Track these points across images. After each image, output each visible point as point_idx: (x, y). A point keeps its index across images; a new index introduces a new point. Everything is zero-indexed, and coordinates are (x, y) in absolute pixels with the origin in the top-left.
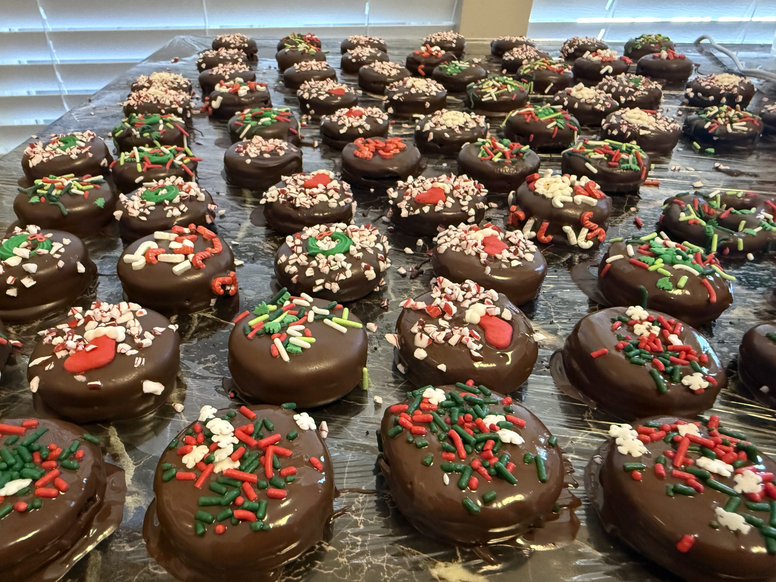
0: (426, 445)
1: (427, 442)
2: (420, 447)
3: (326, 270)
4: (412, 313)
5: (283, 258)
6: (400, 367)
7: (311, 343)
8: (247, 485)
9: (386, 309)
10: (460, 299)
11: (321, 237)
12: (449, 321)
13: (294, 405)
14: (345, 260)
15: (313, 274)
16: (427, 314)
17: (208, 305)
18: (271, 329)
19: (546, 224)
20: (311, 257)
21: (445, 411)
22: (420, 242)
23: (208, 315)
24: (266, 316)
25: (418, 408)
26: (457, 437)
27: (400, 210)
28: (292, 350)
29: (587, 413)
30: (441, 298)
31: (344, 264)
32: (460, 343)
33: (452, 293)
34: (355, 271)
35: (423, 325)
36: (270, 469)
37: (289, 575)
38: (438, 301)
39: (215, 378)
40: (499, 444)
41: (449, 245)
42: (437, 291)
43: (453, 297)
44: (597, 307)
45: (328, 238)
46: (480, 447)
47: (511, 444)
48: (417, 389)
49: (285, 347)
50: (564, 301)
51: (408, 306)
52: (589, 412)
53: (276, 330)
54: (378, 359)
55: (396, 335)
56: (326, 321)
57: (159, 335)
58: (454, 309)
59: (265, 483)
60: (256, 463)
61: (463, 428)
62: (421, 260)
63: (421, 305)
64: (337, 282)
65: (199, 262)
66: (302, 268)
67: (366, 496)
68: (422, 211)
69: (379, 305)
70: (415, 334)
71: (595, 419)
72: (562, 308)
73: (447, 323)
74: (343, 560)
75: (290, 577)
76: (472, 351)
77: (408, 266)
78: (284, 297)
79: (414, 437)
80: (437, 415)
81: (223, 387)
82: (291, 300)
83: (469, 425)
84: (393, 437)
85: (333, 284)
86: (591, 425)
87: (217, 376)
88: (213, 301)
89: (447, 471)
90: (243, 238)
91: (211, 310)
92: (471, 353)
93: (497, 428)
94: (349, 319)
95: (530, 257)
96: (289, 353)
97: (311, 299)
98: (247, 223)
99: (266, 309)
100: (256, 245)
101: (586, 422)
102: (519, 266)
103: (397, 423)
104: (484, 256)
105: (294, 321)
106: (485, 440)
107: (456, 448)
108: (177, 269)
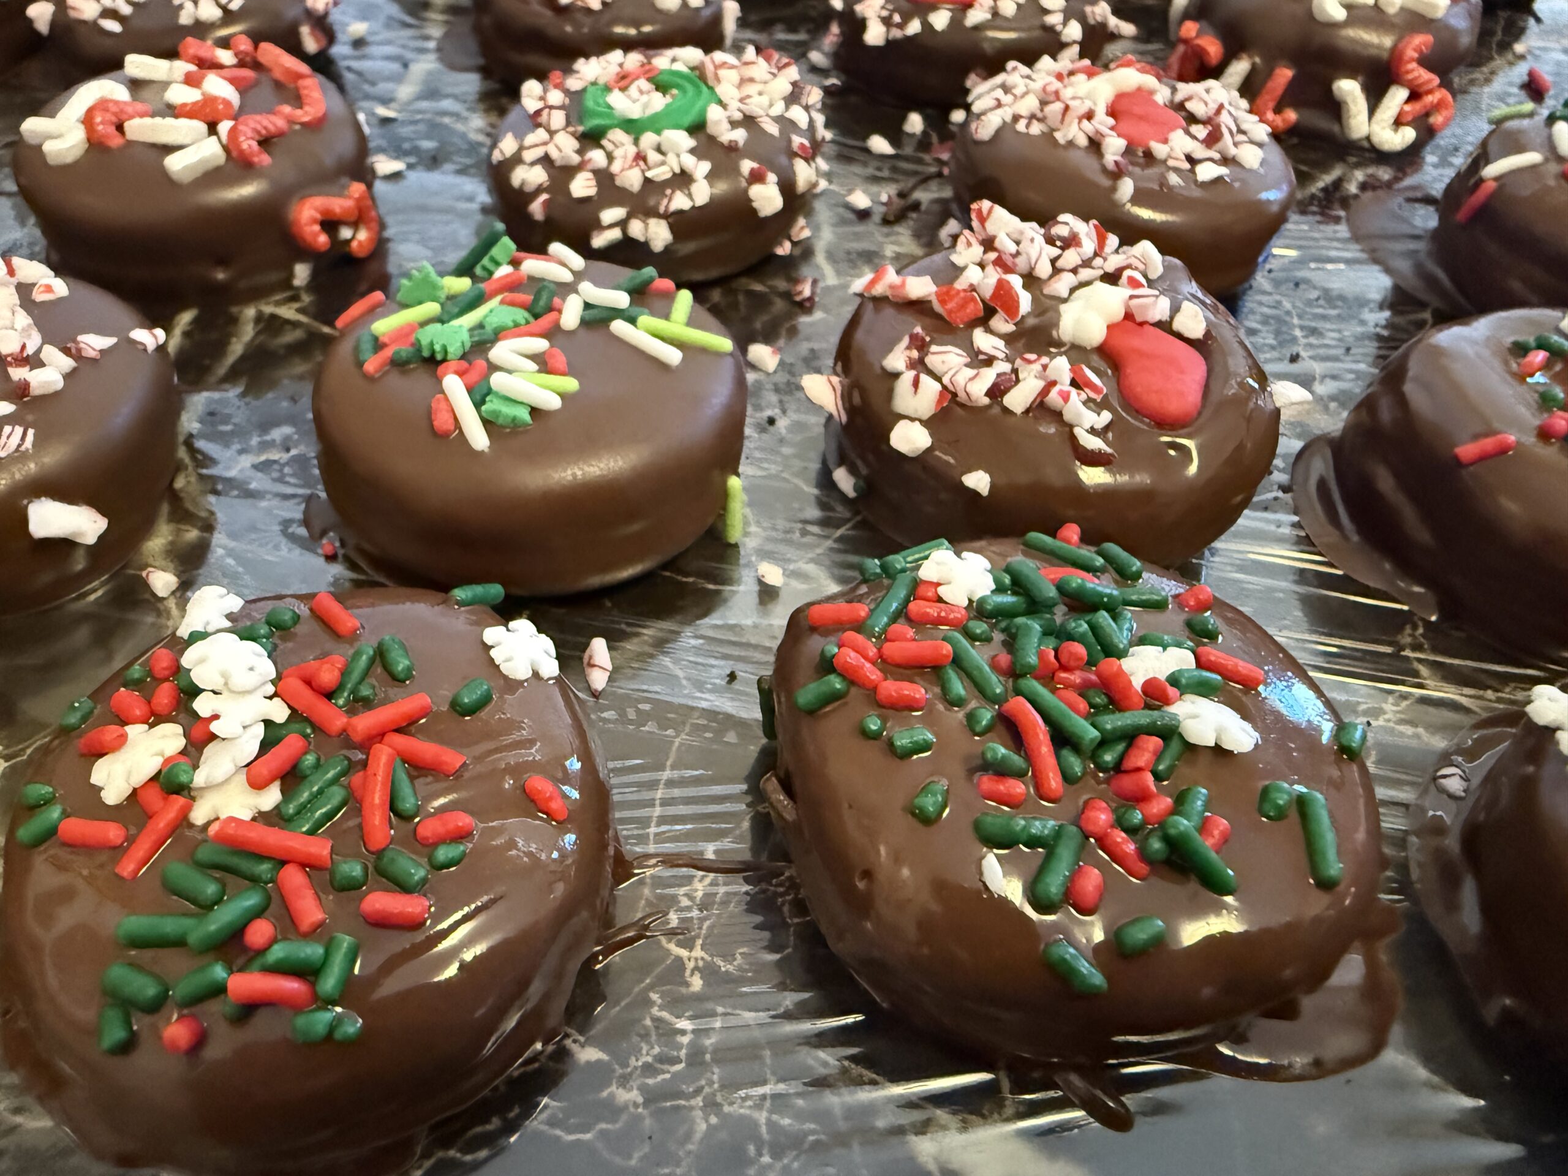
0: (925, 747)
1: (930, 736)
2: (905, 755)
3: (632, 179)
4: (889, 312)
5: (508, 146)
6: (843, 479)
7: (563, 396)
8: (292, 877)
9: (806, 306)
10: (1043, 270)
11: (623, 83)
12: (1009, 339)
13: (495, 591)
14: (692, 151)
15: (592, 191)
16: (938, 317)
17: (286, 283)
18: (437, 348)
19: (1285, 74)
20: (591, 139)
21: (993, 627)
22: (915, 123)
23: (288, 312)
24: (431, 308)
25: (902, 614)
26: (1036, 725)
27: (860, 25)
28: (497, 414)
29: (1408, 630)
30: (982, 265)
31: (690, 162)
32: (1040, 408)
33: (1018, 253)
34: (722, 187)
35: (921, 345)
36: (377, 818)
37: (446, 1144)
38: (973, 275)
39: (286, 497)
40: (1175, 746)
41: (1006, 114)
42: (969, 244)
43: (1021, 263)
44: (1427, 315)
45: (643, 83)
46: (1108, 757)
47: (1218, 751)
48: (898, 548)
49: (478, 404)
50: (1329, 297)
51: (879, 290)
52: (1415, 627)
53: (454, 350)
54: (778, 453)
55: (835, 380)
56: (619, 327)
57: (93, 360)
58: (1025, 302)
59: (354, 869)
60: (337, 795)
61: (1054, 691)
62: (915, 173)
63: (920, 287)
64: (666, 216)
65: (249, 144)
66: (561, 174)
67: (713, 884)
68: (927, 26)
69: (788, 296)
70: (896, 375)
71: (1435, 650)
72: (1324, 318)
73: (1001, 344)
74: (627, 1096)
75: (452, 1153)
76: (1079, 432)
77: (875, 189)
78: (495, 251)
79: (884, 720)
80: (964, 642)
81: (306, 522)
82: (515, 263)
83: (1076, 677)
84: (812, 712)
85: (653, 222)
86: (1424, 670)
87: (290, 490)
88: (302, 273)
89: (993, 842)
90: (410, 102)
91: (295, 298)
92: (1073, 438)
93: (1172, 691)
94: (691, 322)
95: (1251, 156)
96: (488, 424)
97: (577, 261)
98: (425, 65)
99: (435, 287)
100: (447, 120)
101: (1407, 658)
102: (1219, 180)
103: (827, 666)
104: (1114, 146)
105: (517, 325)
106: (1130, 737)
107: (1029, 758)
108: (175, 163)
